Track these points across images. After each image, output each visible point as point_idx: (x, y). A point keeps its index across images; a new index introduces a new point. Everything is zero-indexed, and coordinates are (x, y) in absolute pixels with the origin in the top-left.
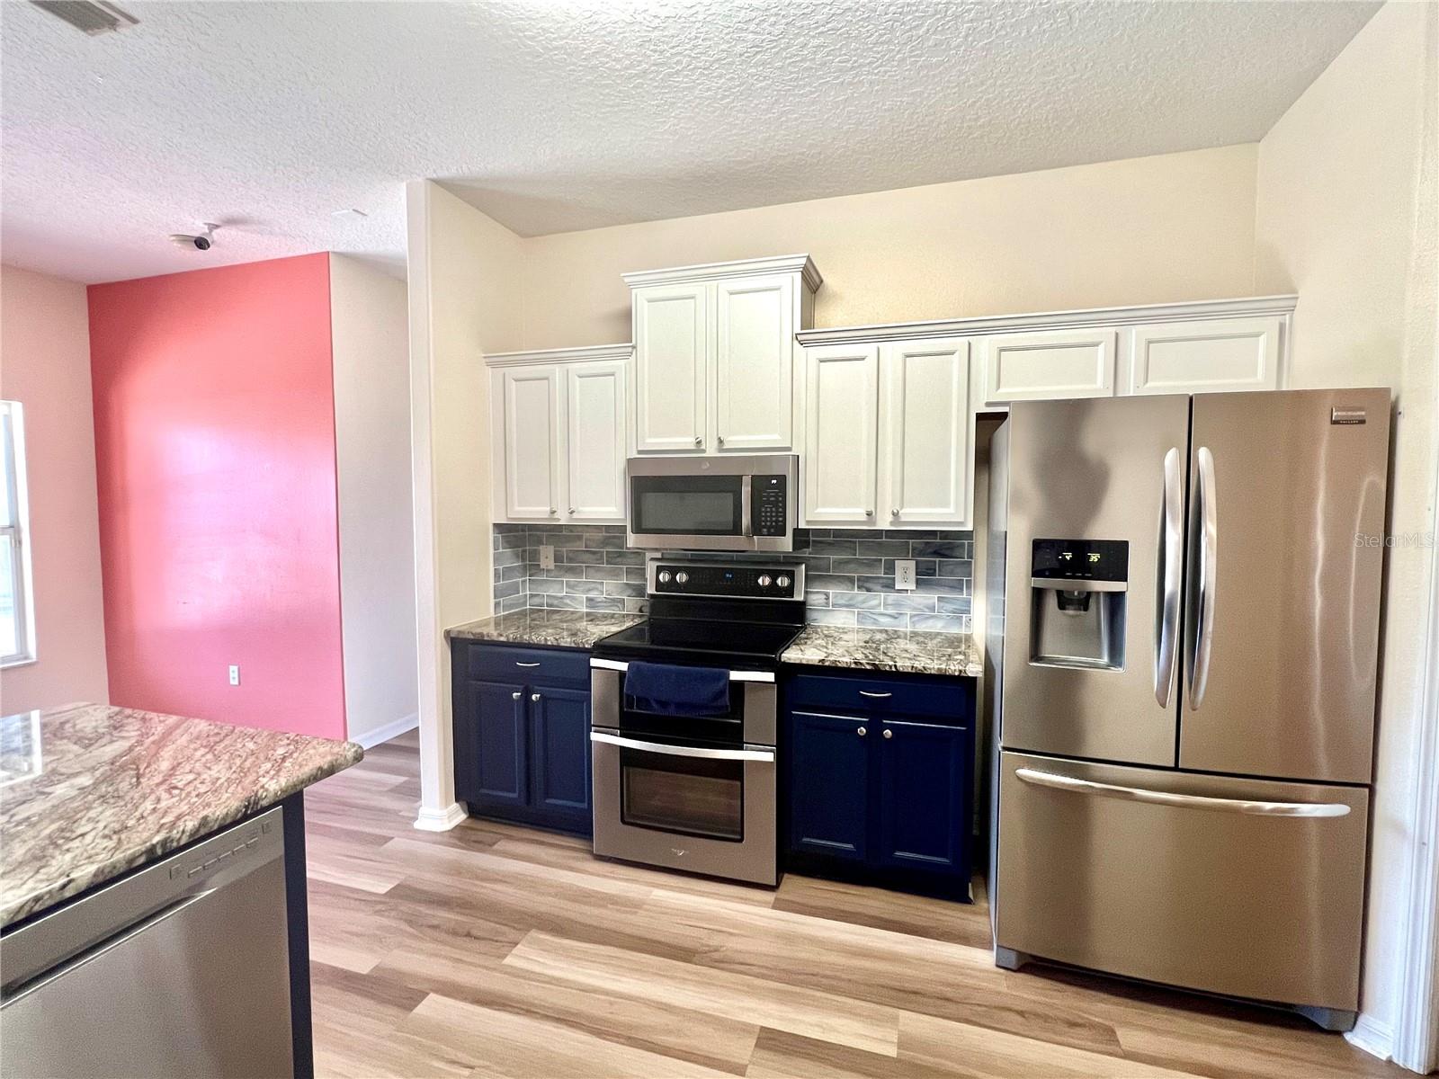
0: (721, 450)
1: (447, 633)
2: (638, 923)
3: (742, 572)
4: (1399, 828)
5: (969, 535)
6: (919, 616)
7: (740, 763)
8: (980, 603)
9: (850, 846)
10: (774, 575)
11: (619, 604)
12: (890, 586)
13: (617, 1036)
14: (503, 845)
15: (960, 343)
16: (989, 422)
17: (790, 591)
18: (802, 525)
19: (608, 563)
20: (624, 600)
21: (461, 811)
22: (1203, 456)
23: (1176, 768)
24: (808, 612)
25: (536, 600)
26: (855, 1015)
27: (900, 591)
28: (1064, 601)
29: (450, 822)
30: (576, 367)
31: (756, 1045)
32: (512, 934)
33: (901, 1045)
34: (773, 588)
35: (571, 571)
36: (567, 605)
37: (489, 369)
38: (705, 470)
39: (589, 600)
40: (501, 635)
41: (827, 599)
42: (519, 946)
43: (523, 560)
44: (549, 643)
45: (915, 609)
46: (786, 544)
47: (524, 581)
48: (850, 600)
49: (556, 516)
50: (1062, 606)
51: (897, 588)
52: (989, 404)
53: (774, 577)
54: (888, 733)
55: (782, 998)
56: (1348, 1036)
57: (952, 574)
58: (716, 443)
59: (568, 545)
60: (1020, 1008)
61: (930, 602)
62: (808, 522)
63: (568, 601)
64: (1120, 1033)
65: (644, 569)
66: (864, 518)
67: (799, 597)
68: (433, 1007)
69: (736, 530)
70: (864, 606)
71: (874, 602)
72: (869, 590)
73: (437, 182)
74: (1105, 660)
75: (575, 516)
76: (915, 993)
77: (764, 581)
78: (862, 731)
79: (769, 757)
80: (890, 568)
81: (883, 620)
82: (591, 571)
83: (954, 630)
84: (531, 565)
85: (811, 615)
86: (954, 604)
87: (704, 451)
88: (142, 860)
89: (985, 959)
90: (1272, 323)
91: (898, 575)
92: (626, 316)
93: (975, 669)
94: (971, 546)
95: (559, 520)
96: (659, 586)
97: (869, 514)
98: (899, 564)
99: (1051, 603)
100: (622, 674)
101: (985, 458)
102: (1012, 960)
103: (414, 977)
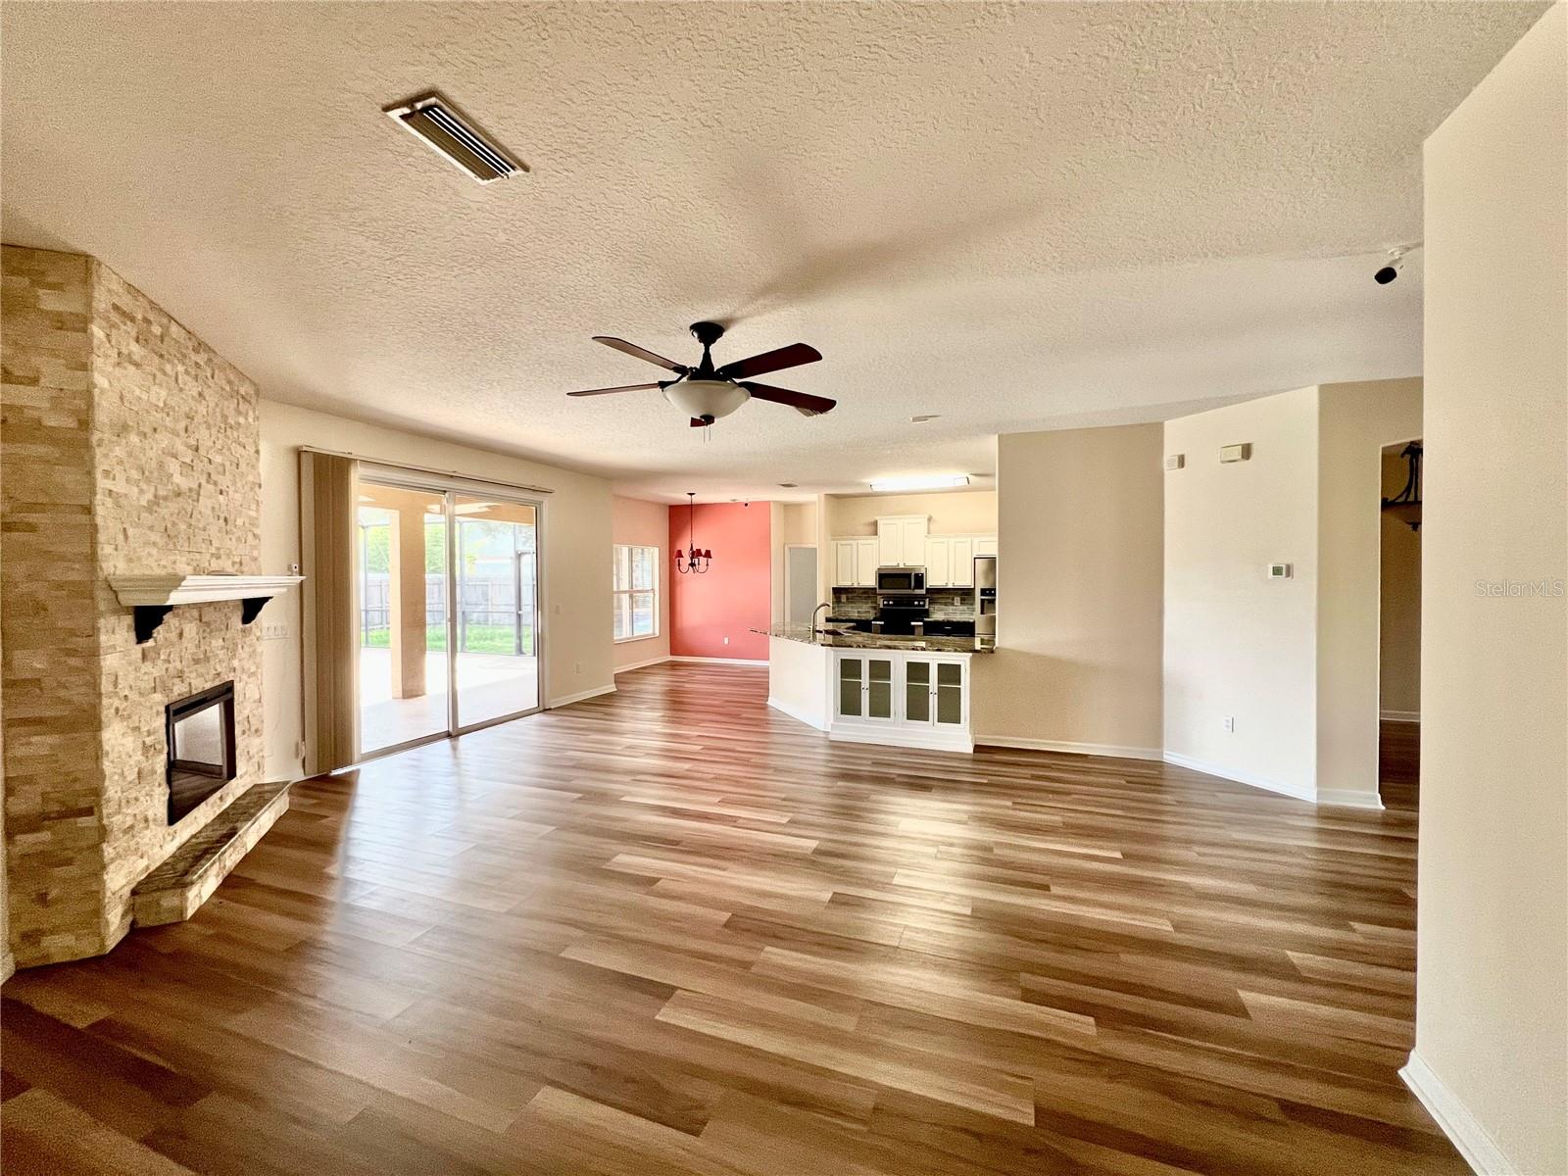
3: (910, 600)
12: (953, 604)
15: (969, 539)
17: (924, 605)
18: (928, 587)
19: (868, 599)
20: (870, 611)
30: (860, 542)
34: (919, 605)
35: (852, 602)
36: (851, 613)
38: (900, 572)
39: (858, 611)
41: (934, 606)
43: (838, 600)
45: (959, 608)
46: (923, 592)
48: (941, 606)
49: (855, 584)
52: (975, 555)
53: (919, 601)
58: (903, 565)
59: (853, 594)
61: (963, 606)
65: (879, 600)
66: (945, 584)
67: (927, 607)
69: (910, 588)
70: (946, 607)
71: (949, 609)
72: (947, 603)
75: (858, 585)
77: (917, 603)
80: (953, 600)
82: (860, 602)
84: (843, 600)
85: (931, 610)
87: (900, 567)
91: (955, 601)
92: (875, 524)
96: (884, 605)
98: (955, 598)
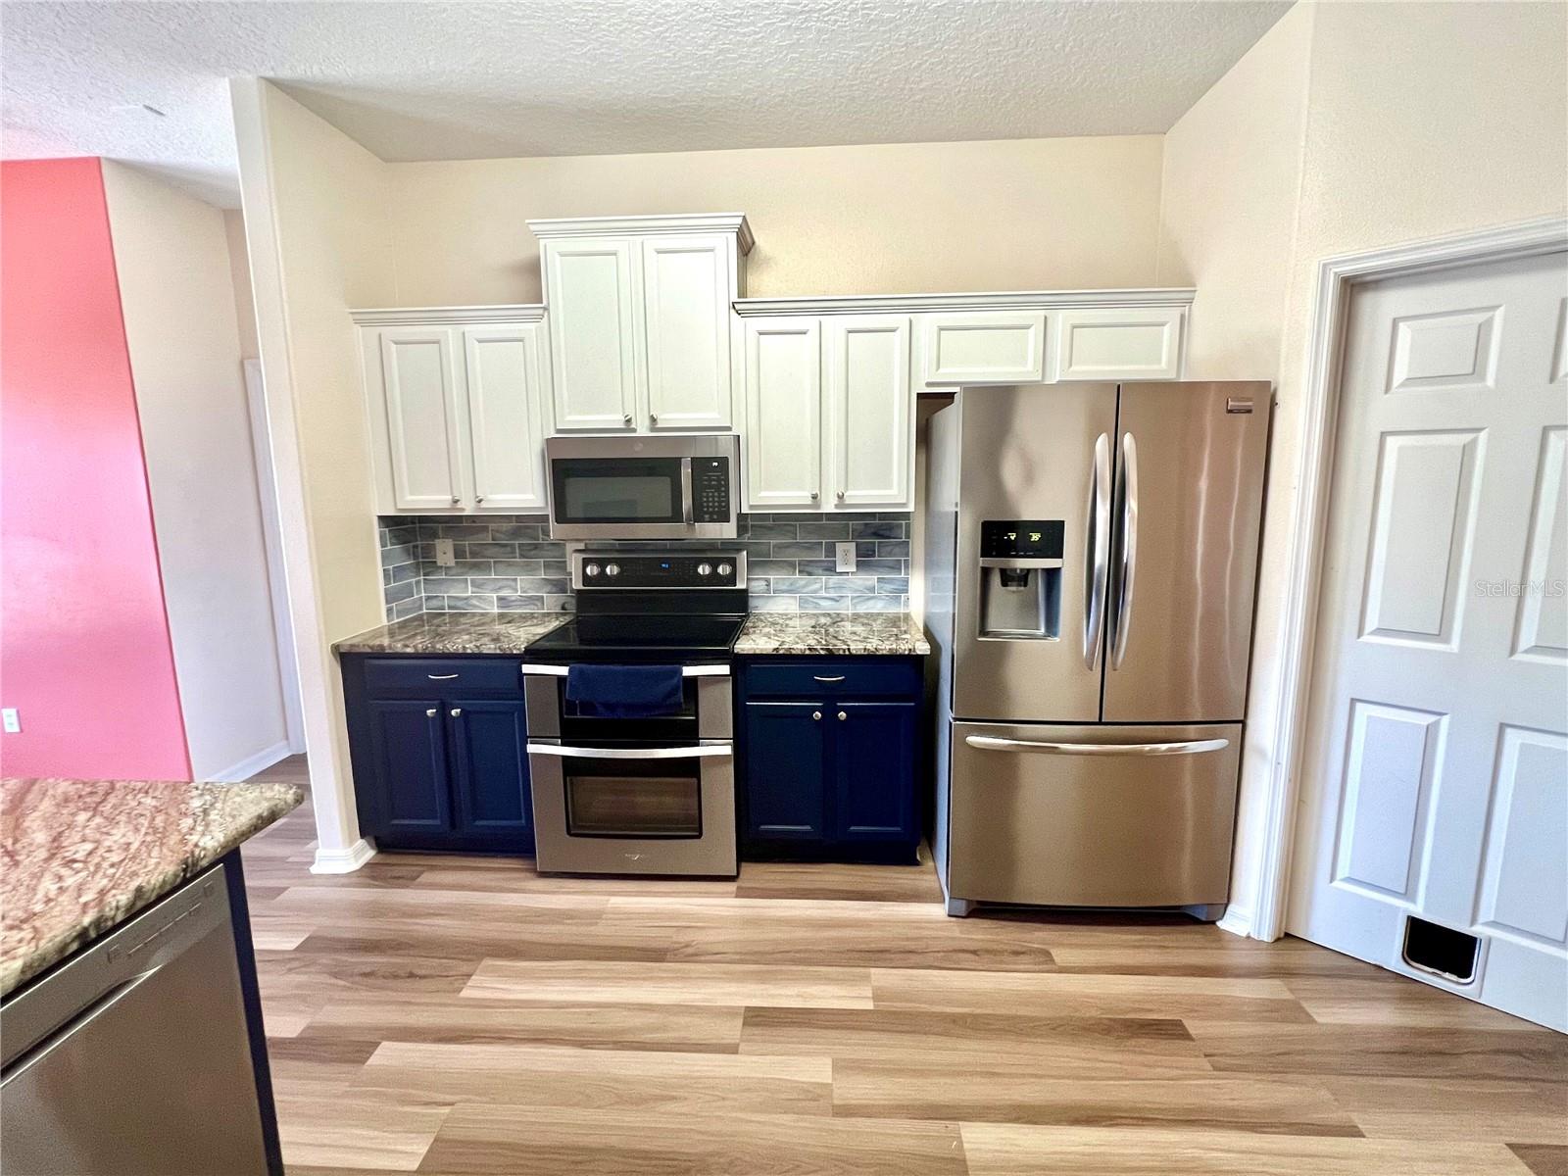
0: (653, 429)
1: (336, 649)
2: (602, 933)
3: (683, 559)
4: (1262, 753)
5: (906, 516)
6: (859, 599)
7: (696, 760)
8: (917, 582)
9: (808, 828)
10: (714, 564)
11: (536, 602)
12: (831, 569)
13: (602, 1043)
14: (427, 877)
15: (900, 320)
16: (931, 404)
17: (732, 579)
18: (745, 510)
19: (522, 556)
20: (542, 597)
21: (368, 847)
22: (1128, 441)
23: (1100, 723)
24: (750, 599)
25: (434, 603)
26: (832, 980)
27: (841, 574)
28: (1007, 578)
29: (357, 861)
30: (474, 330)
31: (744, 1024)
32: (465, 968)
33: (876, 998)
34: (714, 578)
36: (475, 606)
37: (357, 327)
38: (640, 452)
39: (500, 599)
40: (407, 646)
41: (768, 585)
42: (473, 977)
43: (415, 557)
44: (469, 651)
45: (856, 591)
46: (728, 531)
47: (418, 582)
48: (791, 584)
49: (459, 505)
50: (1004, 584)
51: (838, 571)
52: (929, 384)
53: (715, 566)
54: (842, 715)
55: (761, 978)
56: (1219, 924)
57: (890, 554)
58: (647, 422)
59: (471, 537)
60: (972, 949)
61: (869, 583)
62: (751, 507)
63: (475, 602)
64: (1054, 952)
65: (565, 562)
66: (809, 501)
67: (741, 585)
68: (387, 1055)
69: (676, 516)
70: (805, 590)
71: (817, 586)
72: (810, 574)
73: (273, 83)
74: (1042, 631)
75: (484, 505)
76: (882, 951)
77: (704, 570)
78: (818, 715)
79: (727, 750)
80: (831, 551)
81: (824, 603)
82: (501, 567)
83: (893, 610)
84: (426, 563)
85: (752, 603)
86: (894, 584)
87: (634, 430)
88: (74, 946)
89: (938, 911)
90: (1175, 313)
91: (839, 558)
92: (533, 270)
93: (923, 648)
94: (908, 526)
95: (463, 510)
96: (586, 579)
97: (814, 497)
98: (840, 547)
99: (996, 580)
100: (561, 679)
101: (925, 437)
102: (962, 907)
103: (361, 1029)
